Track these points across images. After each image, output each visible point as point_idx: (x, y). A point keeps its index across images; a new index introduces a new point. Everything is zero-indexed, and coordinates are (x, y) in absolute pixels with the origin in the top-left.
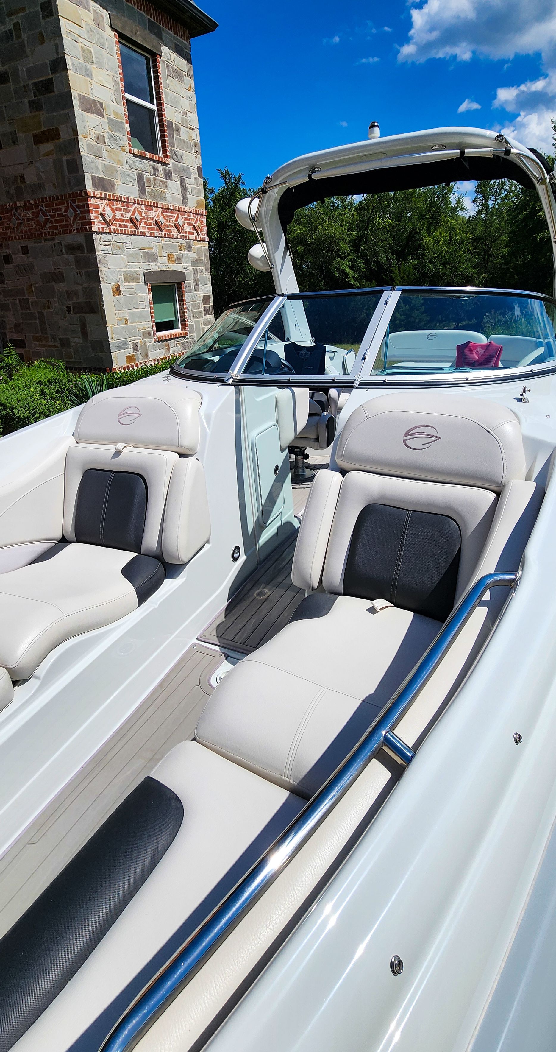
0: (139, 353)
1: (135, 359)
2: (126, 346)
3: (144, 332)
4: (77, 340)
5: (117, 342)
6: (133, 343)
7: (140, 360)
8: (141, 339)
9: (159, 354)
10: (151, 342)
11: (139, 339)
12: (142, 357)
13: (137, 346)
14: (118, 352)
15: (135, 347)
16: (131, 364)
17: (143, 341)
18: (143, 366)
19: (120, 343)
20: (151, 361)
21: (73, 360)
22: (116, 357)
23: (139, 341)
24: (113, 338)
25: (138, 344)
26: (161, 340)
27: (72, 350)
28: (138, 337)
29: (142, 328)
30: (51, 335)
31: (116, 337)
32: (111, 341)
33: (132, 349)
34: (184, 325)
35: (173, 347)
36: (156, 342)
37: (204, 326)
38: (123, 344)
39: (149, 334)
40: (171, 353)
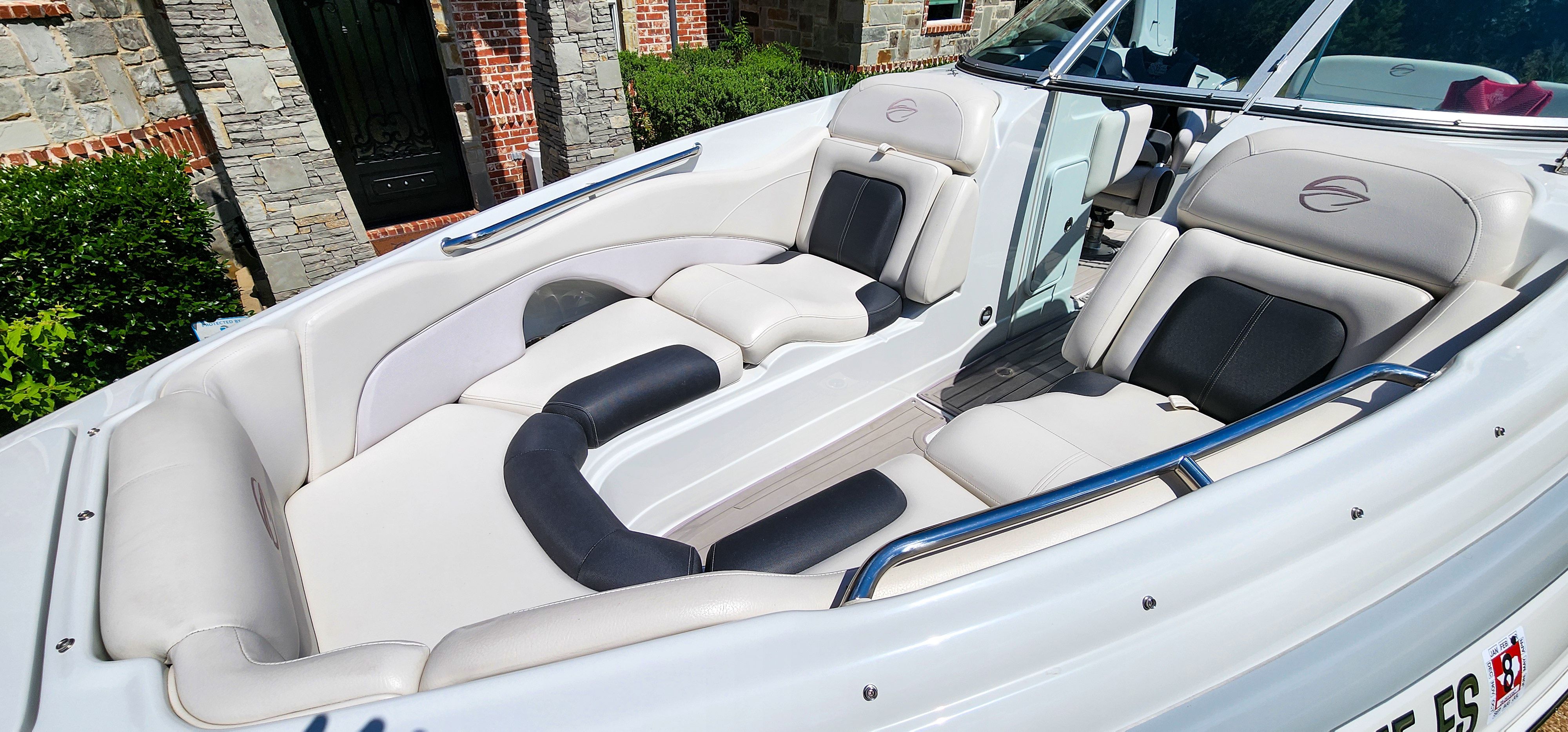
0: (897, 48)
1: (889, 58)
2: (883, 37)
3: (910, 18)
4: (822, 21)
5: (872, 29)
6: (892, 32)
7: (895, 59)
8: (905, 28)
9: (922, 54)
10: (916, 35)
11: (901, 28)
12: (899, 56)
13: (897, 38)
14: (870, 44)
15: (894, 41)
16: (883, 64)
17: (906, 31)
18: (898, 68)
19: (875, 31)
20: (910, 62)
21: (812, 49)
22: (866, 50)
23: (901, 30)
24: (868, 22)
25: (899, 36)
26: (931, 34)
27: (812, 35)
28: (901, 25)
29: (909, 11)
30: (792, 10)
31: (873, 21)
32: (866, 27)
33: (888, 42)
34: (968, 14)
35: (945, 46)
36: (923, 35)
37: (996, 19)
38: (879, 33)
39: (917, 22)
40: (940, 55)
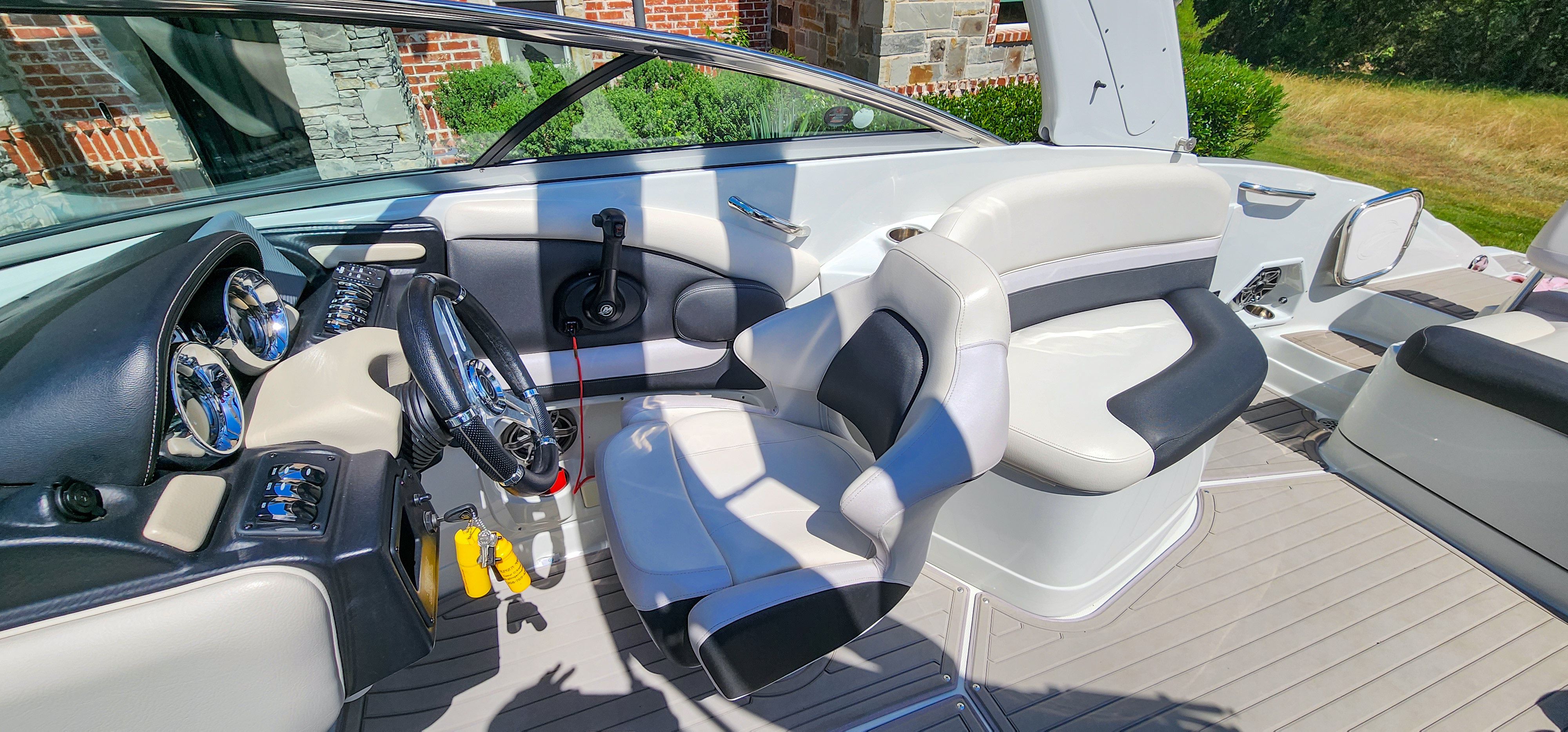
0: (944, 63)
1: (930, 76)
2: (918, 47)
3: (966, 21)
4: (845, 23)
5: (898, 36)
6: (934, 41)
7: (940, 78)
8: (957, 35)
9: (987, 72)
10: (976, 44)
11: (950, 35)
12: (947, 74)
13: (943, 49)
14: (896, 57)
15: (938, 52)
16: (918, 84)
17: (958, 39)
18: (943, 91)
19: (905, 39)
20: (965, 83)
22: (888, 66)
23: (950, 38)
24: (891, 27)
25: (947, 46)
26: (1002, 43)
28: (951, 31)
29: (965, 11)
31: (899, 25)
32: (887, 33)
33: (928, 55)
35: (1030, 60)
36: (990, 45)
38: (911, 42)
39: (979, 26)
40: (1021, 71)
